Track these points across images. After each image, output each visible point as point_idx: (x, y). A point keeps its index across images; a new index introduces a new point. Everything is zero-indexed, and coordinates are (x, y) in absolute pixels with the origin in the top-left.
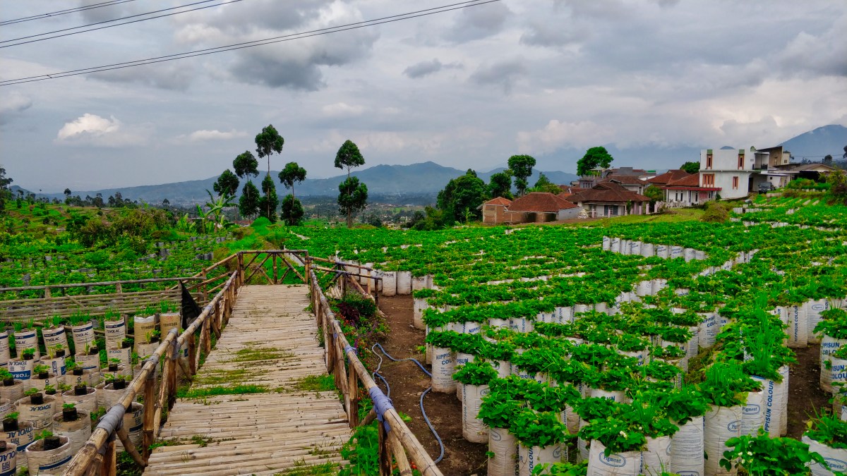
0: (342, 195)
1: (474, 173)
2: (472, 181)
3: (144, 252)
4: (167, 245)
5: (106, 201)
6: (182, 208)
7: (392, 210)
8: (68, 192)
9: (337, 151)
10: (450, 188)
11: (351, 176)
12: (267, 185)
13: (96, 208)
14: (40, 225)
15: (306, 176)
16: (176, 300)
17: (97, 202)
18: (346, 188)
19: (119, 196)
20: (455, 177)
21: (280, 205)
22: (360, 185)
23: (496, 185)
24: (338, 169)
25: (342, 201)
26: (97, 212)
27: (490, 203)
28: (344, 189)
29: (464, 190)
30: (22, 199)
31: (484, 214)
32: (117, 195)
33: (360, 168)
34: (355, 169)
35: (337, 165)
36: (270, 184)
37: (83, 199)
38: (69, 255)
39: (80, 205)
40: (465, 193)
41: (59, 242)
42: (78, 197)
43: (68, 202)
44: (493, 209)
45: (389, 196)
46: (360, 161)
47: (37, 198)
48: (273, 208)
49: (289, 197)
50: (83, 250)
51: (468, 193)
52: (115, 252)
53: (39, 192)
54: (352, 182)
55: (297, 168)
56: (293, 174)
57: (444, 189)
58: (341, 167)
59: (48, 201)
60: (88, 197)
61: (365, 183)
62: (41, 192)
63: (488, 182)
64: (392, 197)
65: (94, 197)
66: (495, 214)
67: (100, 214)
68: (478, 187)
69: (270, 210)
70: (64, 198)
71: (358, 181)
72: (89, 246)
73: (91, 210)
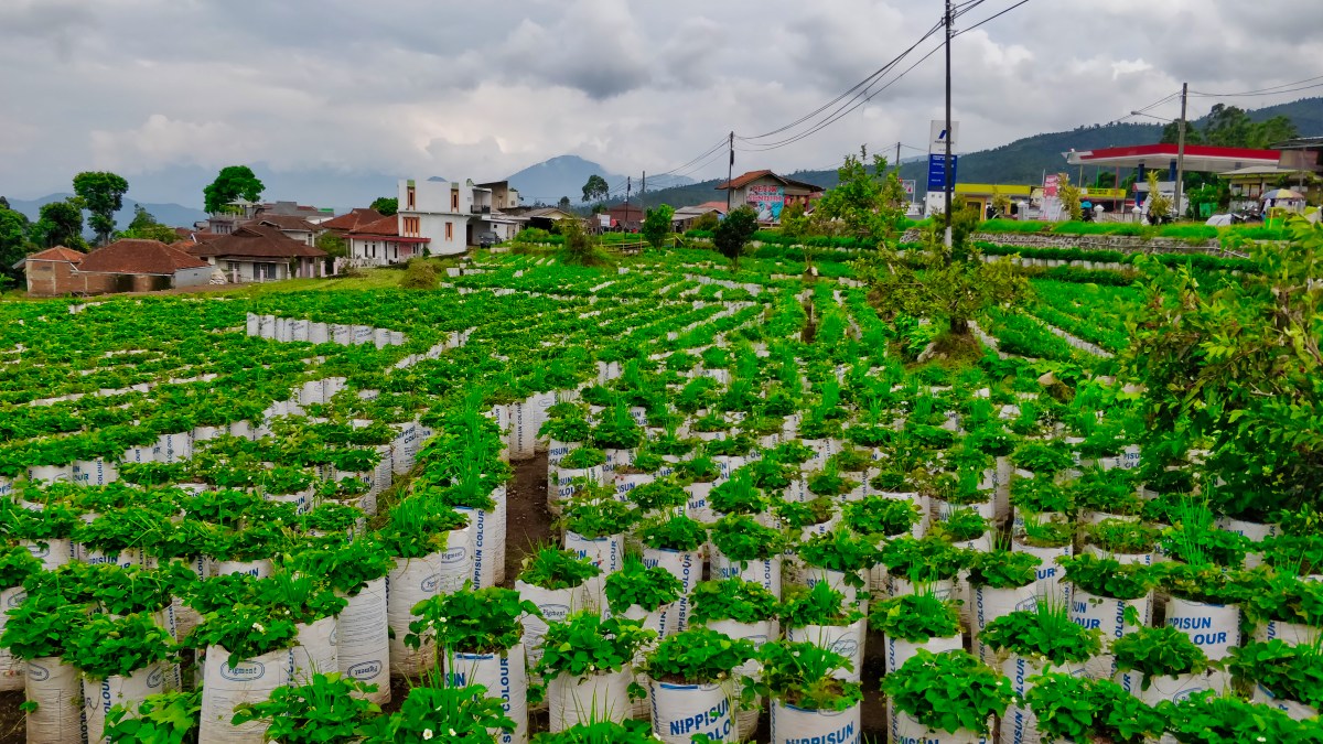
23: (52, 225)
27: (40, 257)
31: (29, 277)
44: (47, 268)
63: (35, 218)
66: (53, 279)
68: (16, 228)
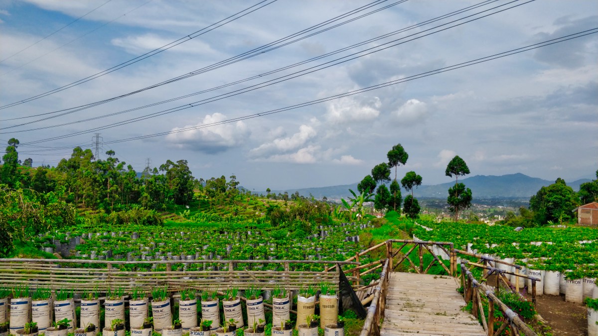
0: (451, 196)
1: (563, 182)
2: (562, 189)
3: (310, 232)
4: (326, 228)
5: (290, 197)
6: (335, 203)
7: (487, 210)
8: (268, 191)
9: (448, 164)
10: (541, 194)
11: (459, 183)
12: (394, 187)
13: (284, 201)
14: (252, 210)
15: (422, 181)
16: (334, 282)
17: (285, 198)
18: (455, 192)
19: (297, 194)
20: (546, 186)
21: (402, 203)
22: (466, 190)
23: (586, 193)
24: (448, 177)
25: (451, 201)
26: (284, 203)
27: (585, 207)
28: (452, 193)
29: (555, 196)
30: (244, 194)
31: (579, 216)
32: (296, 194)
33: (467, 176)
34: (462, 178)
35: (448, 174)
36: (397, 188)
37: (277, 195)
38: (262, 231)
39: (275, 199)
40: (555, 198)
41: (259, 222)
42: (275, 194)
43: (268, 197)
44: (588, 212)
45: (485, 199)
46: (466, 171)
47: (252, 194)
48: (398, 205)
49: (409, 196)
50: (271, 228)
51: (559, 198)
52: (291, 231)
53: (253, 190)
54: (459, 186)
55: (415, 176)
56: (412, 180)
57: (536, 195)
58: (451, 176)
59: (258, 196)
60: (280, 194)
61: (470, 188)
62: (255, 191)
64: (487, 200)
65: (283, 193)
66: (591, 217)
67: (286, 205)
68: (568, 194)
69: (396, 206)
70: (266, 194)
71: (464, 186)
72: (275, 226)
73: (281, 202)
